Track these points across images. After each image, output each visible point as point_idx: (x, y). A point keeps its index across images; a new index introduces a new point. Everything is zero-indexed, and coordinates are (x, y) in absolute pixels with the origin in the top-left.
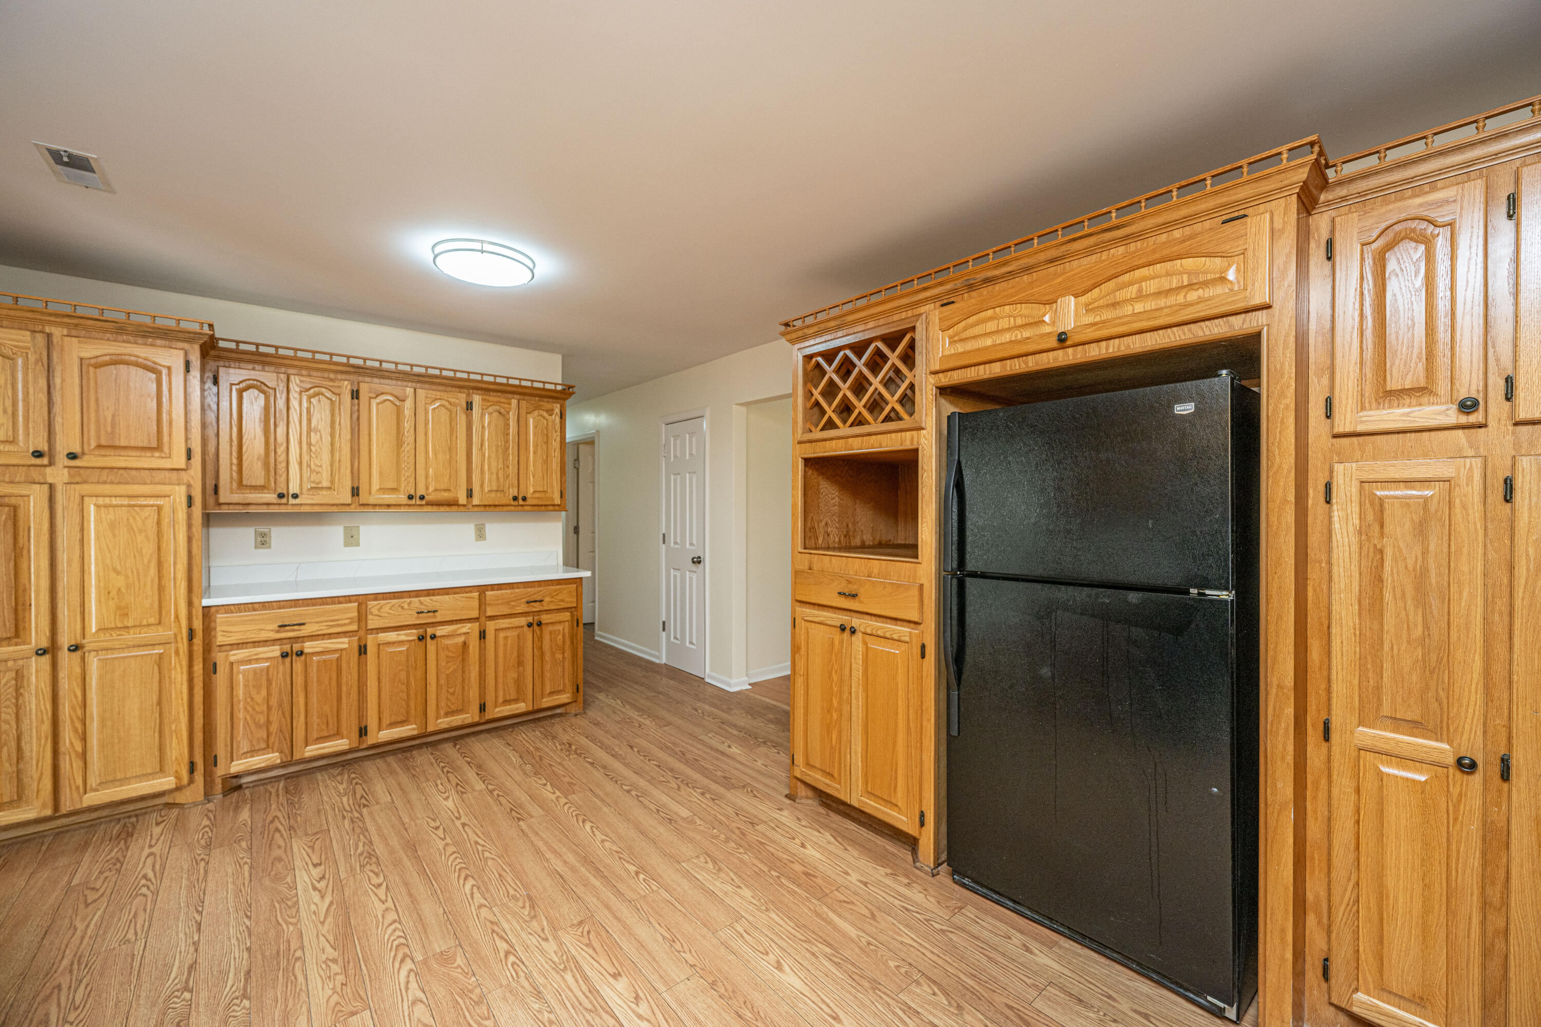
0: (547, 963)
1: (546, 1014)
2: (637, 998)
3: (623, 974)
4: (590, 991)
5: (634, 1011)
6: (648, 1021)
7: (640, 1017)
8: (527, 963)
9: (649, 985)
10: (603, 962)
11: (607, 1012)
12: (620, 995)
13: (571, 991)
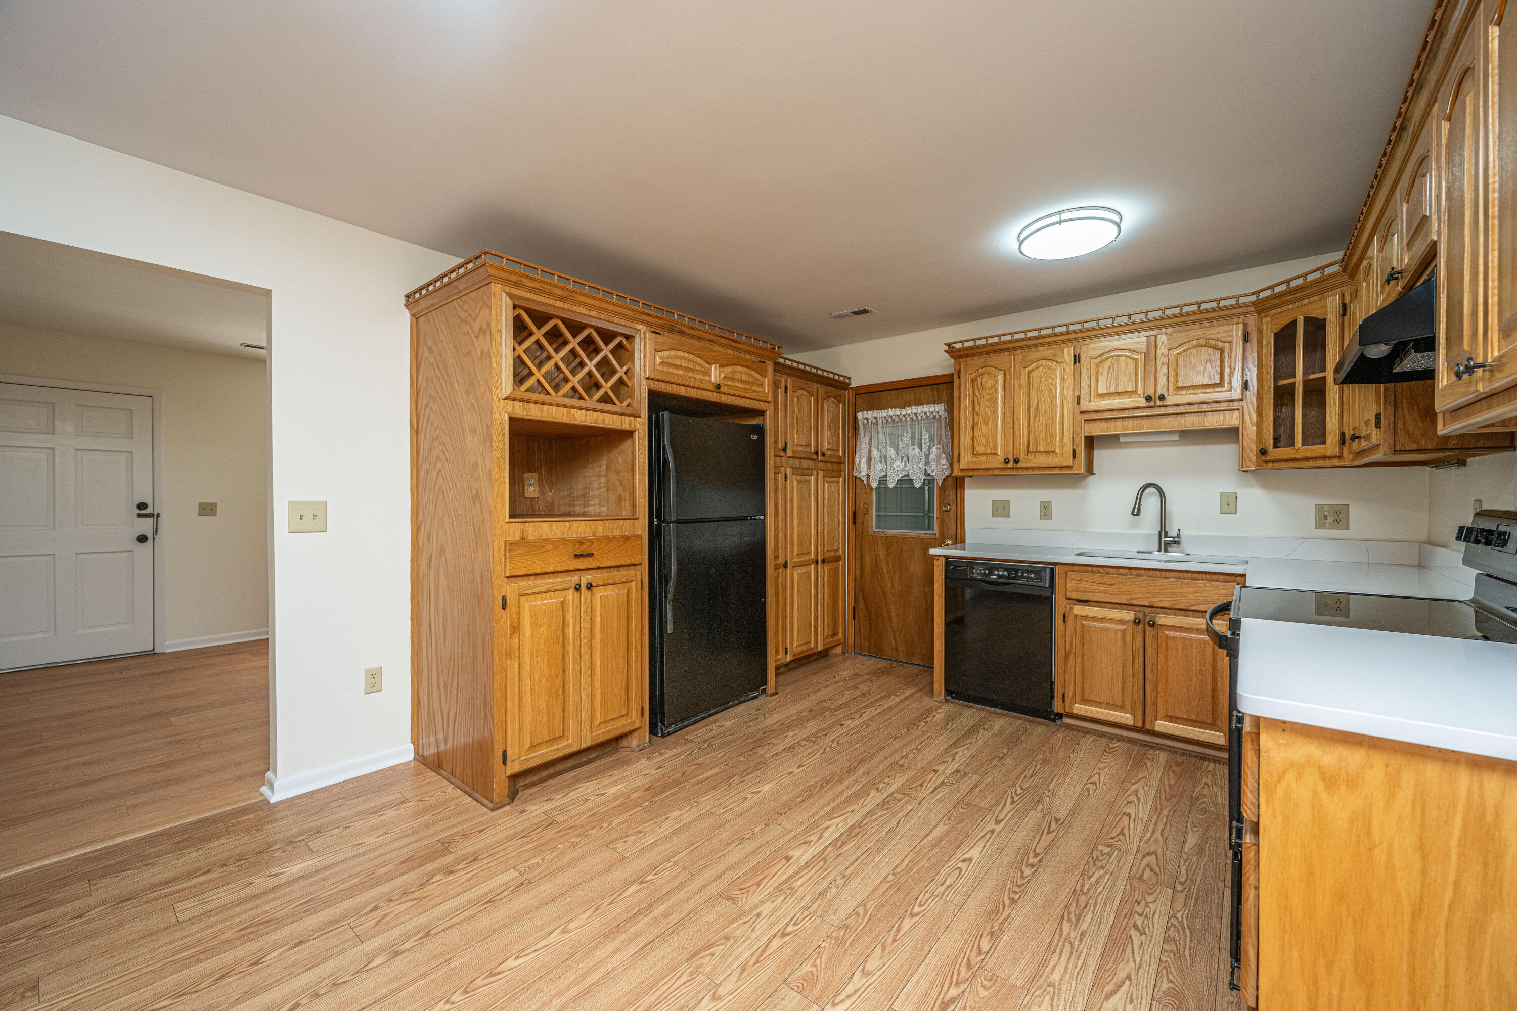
0: (787, 903)
1: (838, 882)
2: (805, 843)
3: (786, 856)
4: (808, 868)
5: (817, 843)
6: (822, 833)
7: (820, 838)
8: (792, 916)
9: (793, 840)
10: (776, 869)
11: (823, 853)
12: (806, 851)
13: (811, 877)
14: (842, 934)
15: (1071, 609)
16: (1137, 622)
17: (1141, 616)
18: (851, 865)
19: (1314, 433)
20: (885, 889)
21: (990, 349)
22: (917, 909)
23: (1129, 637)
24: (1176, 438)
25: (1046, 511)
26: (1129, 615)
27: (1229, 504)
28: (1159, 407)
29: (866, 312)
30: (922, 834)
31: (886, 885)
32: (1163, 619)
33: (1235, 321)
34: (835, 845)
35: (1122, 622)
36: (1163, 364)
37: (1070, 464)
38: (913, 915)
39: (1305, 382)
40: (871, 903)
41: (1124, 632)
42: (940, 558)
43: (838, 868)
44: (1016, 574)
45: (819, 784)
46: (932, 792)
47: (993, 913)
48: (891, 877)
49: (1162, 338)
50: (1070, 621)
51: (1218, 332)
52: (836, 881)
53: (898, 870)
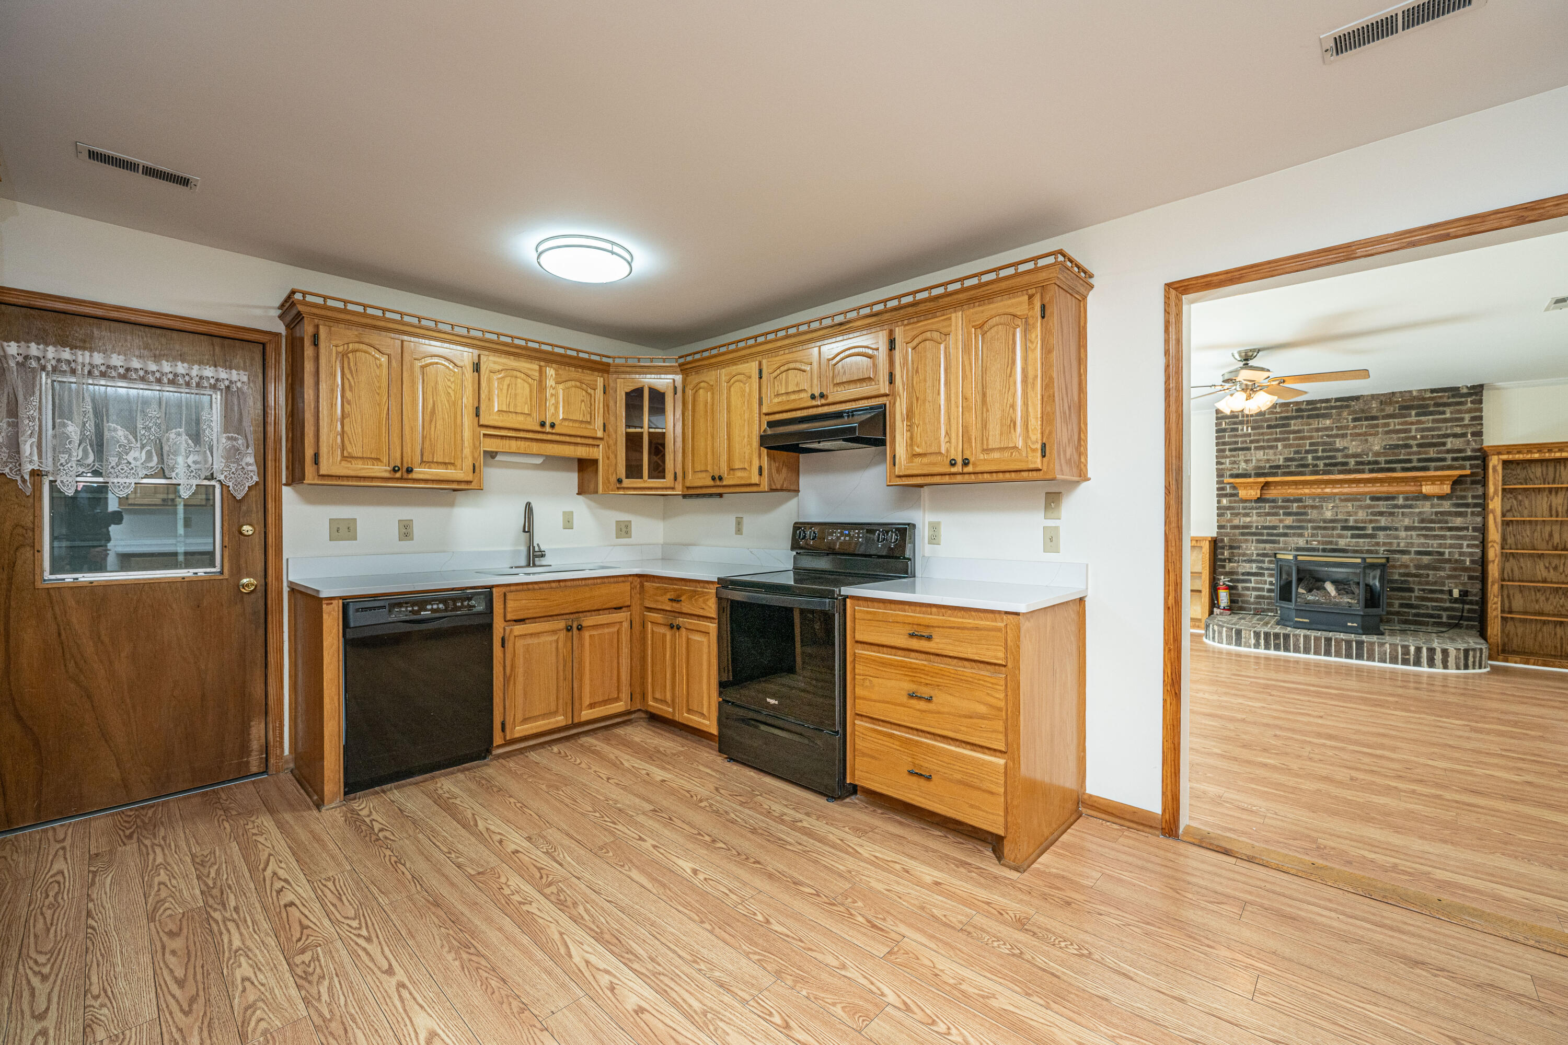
0: (730, 1019)
2: (612, 989)
3: (632, 1013)
4: (666, 992)
5: (615, 976)
6: (599, 969)
7: (607, 972)
8: (756, 1017)
9: (599, 1002)
10: (661, 1025)
11: (642, 974)
12: (632, 990)
13: (687, 991)
14: (788, 977)
15: (511, 631)
16: (569, 629)
17: (570, 623)
18: (674, 952)
19: (658, 470)
20: (723, 933)
21: (369, 321)
22: (760, 918)
23: (561, 644)
24: (539, 461)
25: (406, 530)
26: (561, 624)
27: (568, 523)
28: (548, 433)
29: (185, 182)
30: (638, 889)
31: (717, 930)
32: (588, 621)
33: (596, 373)
34: (630, 960)
35: (554, 632)
36: (552, 395)
37: (470, 478)
38: (768, 922)
39: (650, 433)
40: (744, 947)
41: (557, 641)
42: (335, 602)
43: (677, 964)
44: (455, 604)
45: (465, 956)
46: (561, 865)
47: (770, 876)
48: (707, 926)
49: (550, 372)
50: (509, 645)
51: (588, 377)
52: (700, 970)
53: (696, 918)
